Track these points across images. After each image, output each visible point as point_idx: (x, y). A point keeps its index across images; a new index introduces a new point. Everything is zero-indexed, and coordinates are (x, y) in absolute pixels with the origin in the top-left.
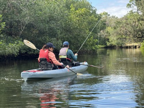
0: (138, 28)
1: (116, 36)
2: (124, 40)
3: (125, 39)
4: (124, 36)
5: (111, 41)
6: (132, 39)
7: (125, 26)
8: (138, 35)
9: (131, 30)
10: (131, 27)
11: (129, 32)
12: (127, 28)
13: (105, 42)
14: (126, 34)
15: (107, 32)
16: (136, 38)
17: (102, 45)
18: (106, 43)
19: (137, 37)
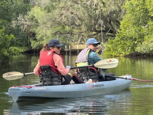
0: (97, 12)
1: (51, 27)
2: (69, 35)
3: (71, 33)
4: (67, 28)
5: (41, 38)
6: (85, 35)
7: (71, 6)
8: (97, 26)
9: (83, 15)
10: (83, 9)
11: (79, 19)
12: (74, 11)
13: (26, 41)
14: (73, 24)
15: (33, 18)
16: (94, 33)
17: (21, 46)
18: (30, 44)
19: (96, 31)
